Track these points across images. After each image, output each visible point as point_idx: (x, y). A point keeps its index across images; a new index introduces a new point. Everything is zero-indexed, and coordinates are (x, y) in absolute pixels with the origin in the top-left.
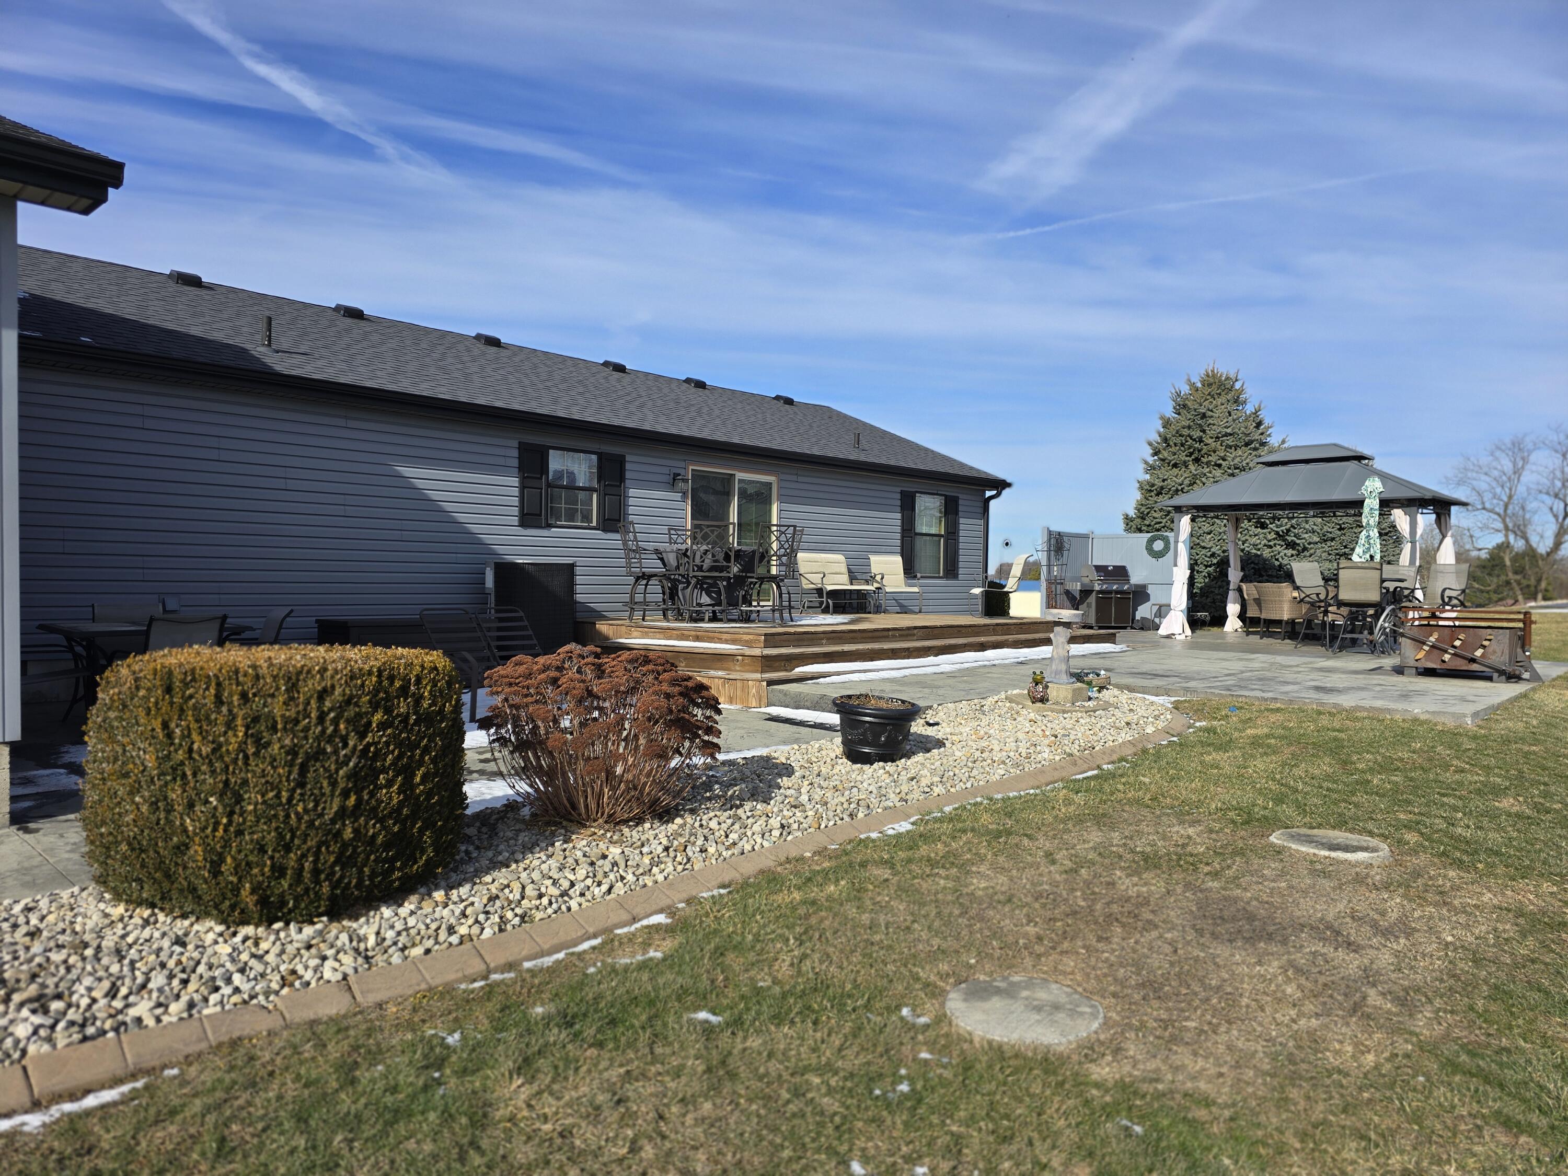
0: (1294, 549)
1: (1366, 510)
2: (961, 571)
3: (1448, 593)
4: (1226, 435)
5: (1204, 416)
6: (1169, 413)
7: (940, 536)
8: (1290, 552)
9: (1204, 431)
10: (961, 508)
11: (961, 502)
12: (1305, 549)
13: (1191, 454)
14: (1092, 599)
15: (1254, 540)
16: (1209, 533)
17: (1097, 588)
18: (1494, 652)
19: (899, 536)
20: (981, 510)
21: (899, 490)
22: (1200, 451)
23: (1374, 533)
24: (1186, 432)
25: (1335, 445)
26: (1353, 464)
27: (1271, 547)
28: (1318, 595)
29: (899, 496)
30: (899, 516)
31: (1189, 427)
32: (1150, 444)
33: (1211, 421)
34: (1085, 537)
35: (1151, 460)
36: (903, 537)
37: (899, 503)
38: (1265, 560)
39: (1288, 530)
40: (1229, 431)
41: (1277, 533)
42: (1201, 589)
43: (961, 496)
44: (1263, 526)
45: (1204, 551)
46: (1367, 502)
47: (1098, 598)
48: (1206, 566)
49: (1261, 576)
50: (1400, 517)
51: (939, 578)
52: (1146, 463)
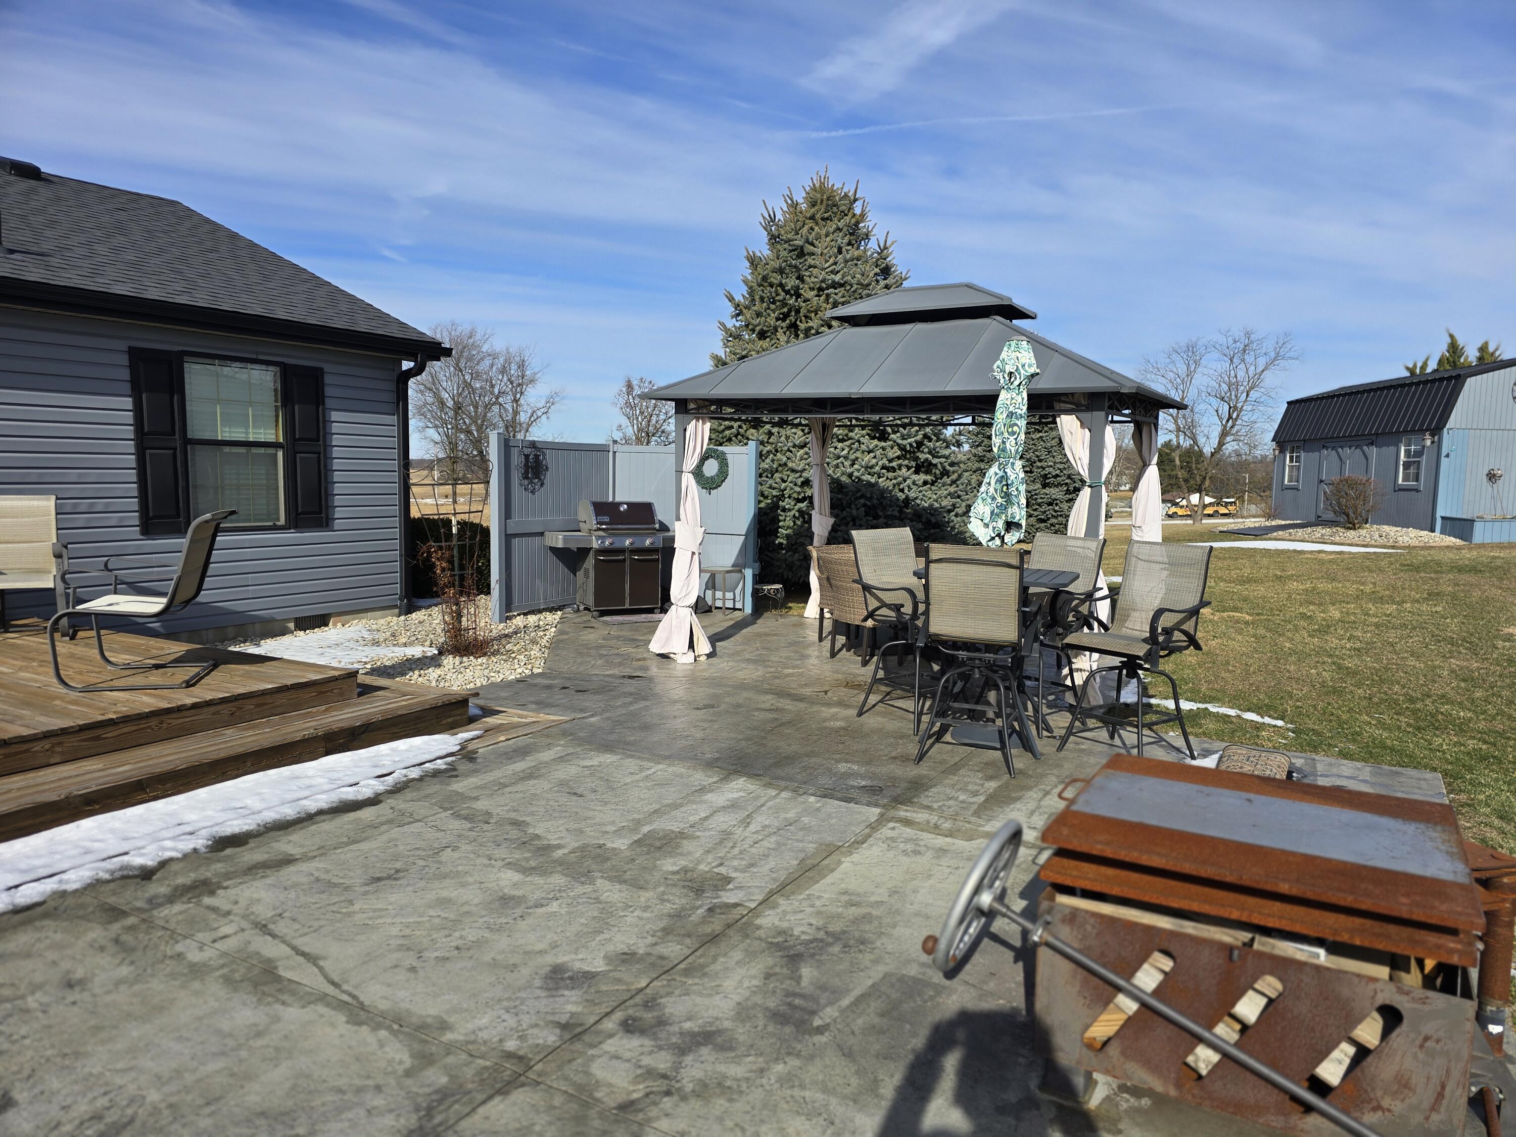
0: (927, 472)
1: (1000, 416)
2: (338, 513)
4: (835, 285)
5: (801, 253)
6: (763, 250)
7: (275, 445)
8: (922, 477)
9: (800, 278)
10: (328, 391)
11: (328, 379)
12: (945, 473)
13: (785, 316)
14: (590, 562)
15: (868, 459)
16: (802, 447)
17: (596, 544)
19: (130, 446)
20: (391, 397)
21: (123, 345)
22: (798, 311)
24: (776, 278)
25: (969, 286)
26: (995, 323)
27: (893, 470)
29: (124, 360)
30: (127, 402)
31: (781, 271)
32: (731, 299)
33: (810, 261)
34: (602, 449)
35: (731, 323)
36: (141, 454)
37: (125, 374)
38: (883, 492)
39: (920, 444)
40: (837, 278)
41: (902, 448)
42: (788, 537)
43: (327, 367)
44: (883, 437)
45: (792, 477)
46: (1003, 396)
47: (597, 560)
48: (799, 501)
49: (876, 517)
50: (1071, 431)
51: (275, 528)
52: (726, 330)
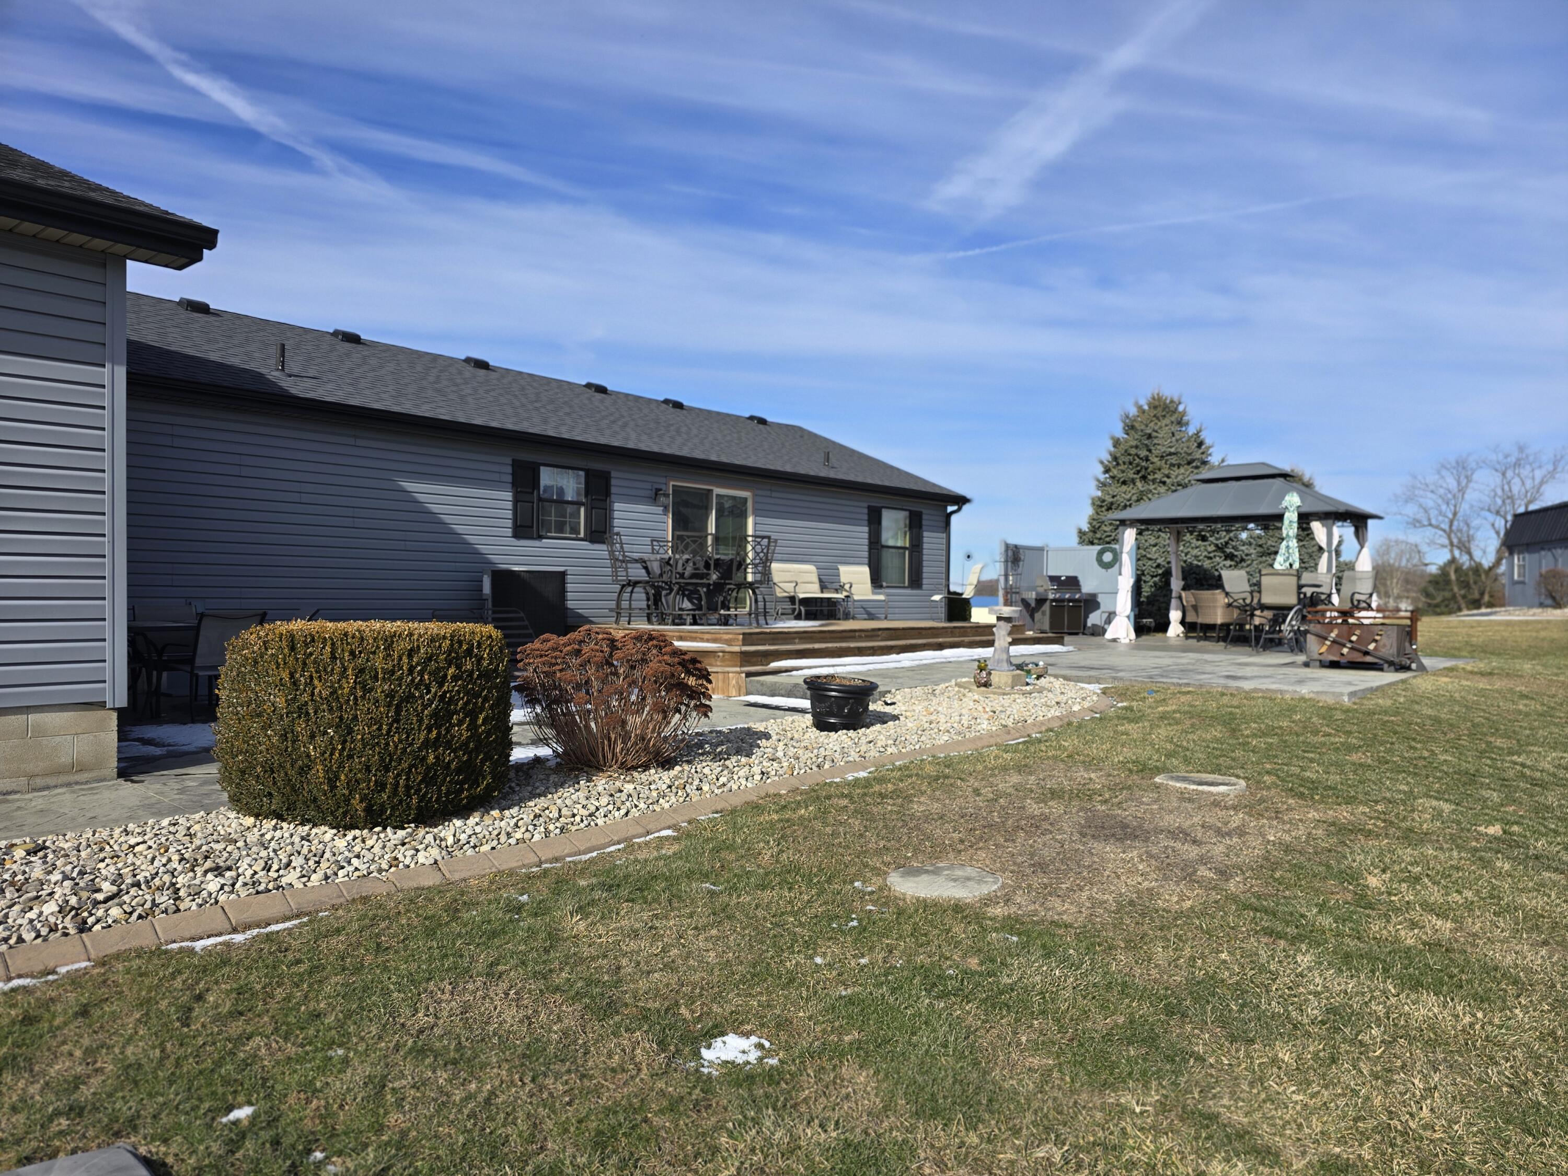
0: (1232, 560)
1: (1286, 522)
2: (925, 581)
3: (1357, 597)
4: (1170, 454)
5: (1150, 437)
6: (1120, 434)
7: (904, 548)
8: (1228, 563)
9: (1150, 451)
10: (924, 523)
11: (924, 517)
12: (1242, 560)
13: (1138, 472)
14: (1046, 607)
15: (1195, 552)
16: (1155, 545)
17: (1051, 596)
18: (1384, 646)
19: (866, 548)
20: (943, 524)
21: (866, 505)
22: (1146, 469)
23: (1294, 543)
24: (1133, 451)
25: (1263, 464)
26: (1279, 481)
27: (1210, 558)
28: (1244, 600)
29: (866, 511)
30: (866, 529)
31: (1137, 447)
32: (1102, 462)
33: (1156, 441)
34: (1041, 549)
35: (1102, 477)
36: (870, 549)
37: (866, 517)
38: (1205, 570)
39: (1227, 543)
40: (1173, 450)
41: (1217, 546)
42: (1148, 597)
43: (924, 511)
44: (1204, 539)
45: (1150, 563)
46: (1287, 515)
47: (1052, 606)
48: (1153, 577)
49: (1202, 585)
50: (1317, 528)
51: (904, 587)
52: (1098, 480)
